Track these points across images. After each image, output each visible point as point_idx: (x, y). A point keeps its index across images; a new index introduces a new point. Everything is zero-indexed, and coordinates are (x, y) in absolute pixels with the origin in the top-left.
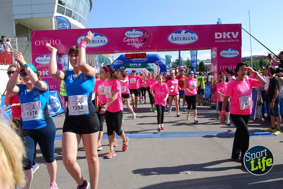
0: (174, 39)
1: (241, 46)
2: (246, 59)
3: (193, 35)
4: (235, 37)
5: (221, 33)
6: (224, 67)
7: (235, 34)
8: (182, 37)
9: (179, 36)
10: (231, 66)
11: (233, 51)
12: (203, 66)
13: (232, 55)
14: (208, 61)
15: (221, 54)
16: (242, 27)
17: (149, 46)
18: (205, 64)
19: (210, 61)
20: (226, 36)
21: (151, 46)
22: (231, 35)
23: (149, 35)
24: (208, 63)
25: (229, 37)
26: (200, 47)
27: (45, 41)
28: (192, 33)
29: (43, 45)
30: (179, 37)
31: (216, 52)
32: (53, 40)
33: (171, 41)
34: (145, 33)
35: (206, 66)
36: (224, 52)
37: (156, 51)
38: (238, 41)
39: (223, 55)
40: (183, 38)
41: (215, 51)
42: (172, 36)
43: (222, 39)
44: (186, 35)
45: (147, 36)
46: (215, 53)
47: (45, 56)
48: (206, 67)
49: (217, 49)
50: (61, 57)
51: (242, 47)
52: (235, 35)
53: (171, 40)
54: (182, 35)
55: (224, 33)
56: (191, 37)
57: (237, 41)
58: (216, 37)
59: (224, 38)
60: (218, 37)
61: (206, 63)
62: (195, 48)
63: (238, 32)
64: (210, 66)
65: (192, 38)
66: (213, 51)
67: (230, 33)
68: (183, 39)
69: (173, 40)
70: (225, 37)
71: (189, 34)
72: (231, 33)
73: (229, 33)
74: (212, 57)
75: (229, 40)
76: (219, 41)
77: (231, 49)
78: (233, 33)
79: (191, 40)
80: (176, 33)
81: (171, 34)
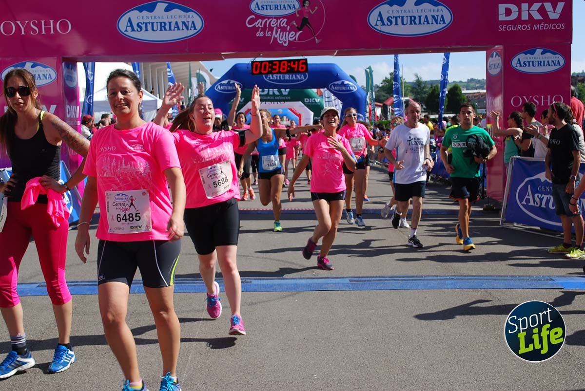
0: (386, 22)
2: (579, 79)
3: (438, 10)
4: (554, 16)
5: (514, 4)
6: (523, 99)
7: (554, 7)
8: (407, 17)
9: (400, 12)
10: (542, 97)
11: (548, 55)
12: (458, 98)
13: (544, 65)
14: (472, 85)
15: (514, 62)
17: (316, 40)
18: (463, 92)
19: (478, 85)
21: (321, 40)
22: (542, 11)
23: (316, 8)
25: (537, 16)
26: (457, 44)
27: (29, 23)
28: (435, 5)
29: (23, 33)
30: (399, 17)
31: (500, 58)
32: (52, 21)
33: (376, 27)
34: (304, 2)
35: (467, 97)
36: (522, 57)
37: (336, 53)
38: (562, 26)
39: (521, 66)
40: (411, 17)
41: (499, 56)
42: (380, 13)
43: (519, 20)
44: (419, 11)
45: (311, 11)
46: (497, 60)
47: (29, 64)
48: (466, 100)
49: (504, 48)
50: (71, 69)
51: (572, 45)
52: (554, 12)
53: (376, 25)
54: (407, 11)
55: (525, 6)
56: (433, 17)
57: (559, 26)
58: (502, 17)
59: (522, 19)
60: (506, 16)
61: (467, 90)
62: (444, 47)
63: (564, 3)
64: (477, 98)
65: (436, 17)
66: (492, 56)
67: (540, 4)
68: (411, 20)
69: (383, 24)
70: (525, 17)
71: (426, 6)
72: (543, 6)
73: (537, 6)
74: (489, 71)
75: (536, 26)
76: (509, 29)
77: (542, 50)
78: (548, 6)
79: (432, 23)
80: (391, 5)
81: (379, 8)
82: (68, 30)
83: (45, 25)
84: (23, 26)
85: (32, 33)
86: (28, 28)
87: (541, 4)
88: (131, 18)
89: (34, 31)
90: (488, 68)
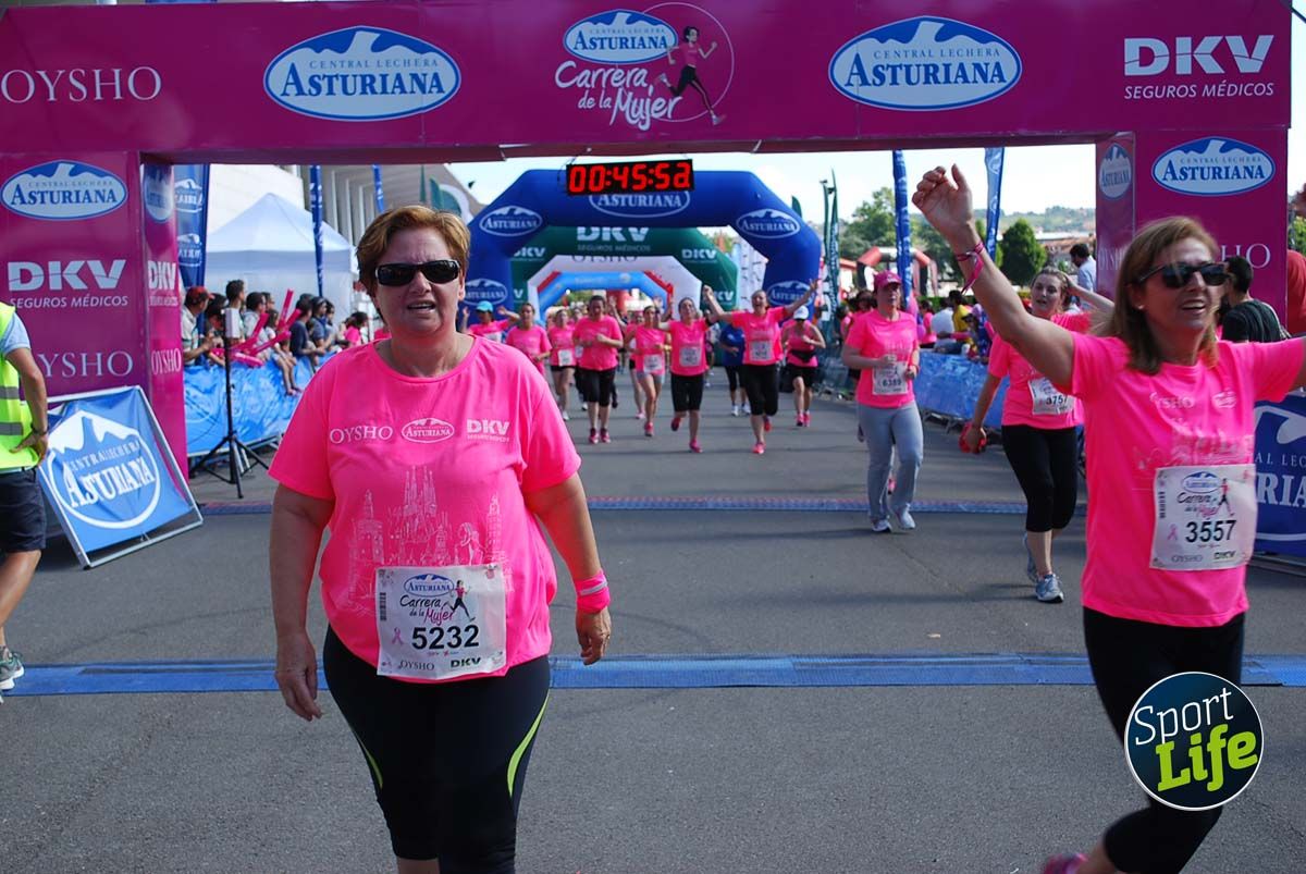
0: (870, 76)
1: (1290, 127)
3: (988, 53)
4: (1250, 65)
5: (1159, 38)
7: (1250, 48)
8: (918, 66)
9: (902, 54)
11: (1237, 153)
12: (1026, 249)
13: (1227, 177)
14: (1057, 220)
15: (1160, 170)
16: (1295, 6)
17: (714, 117)
19: (1069, 222)
20: (1195, 63)
21: (724, 117)
22: (1222, 54)
23: (714, 45)
24: (1058, 229)
25: (1211, 67)
27: (65, 76)
28: (983, 39)
29: (52, 98)
30: (900, 66)
31: (1127, 160)
32: (117, 72)
33: (848, 89)
34: (687, 32)
35: (1046, 247)
36: (1177, 157)
37: (755, 149)
38: (1268, 89)
39: (1174, 178)
40: (927, 67)
41: (1125, 156)
42: (858, 56)
43: (1169, 75)
44: (946, 52)
45: (701, 52)
46: (1122, 165)
47: (64, 168)
48: (1044, 255)
49: (1138, 138)
50: (160, 179)
51: (1290, 131)
52: (1250, 57)
53: (849, 84)
54: (919, 53)
55: (1184, 44)
56: (977, 66)
57: (1260, 89)
58: (1132, 69)
59: (1178, 72)
60: (1141, 65)
61: (1046, 231)
62: (1000, 135)
63: (1272, 37)
65: (984, 67)
66: (1110, 156)
67: (1218, 39)
68: (927, 74)
69: (865, 82)
71: (962, 42)
72: (1223, 44)
73: (1210, 43)
74: (1104, 189)
75: (1210, 88)
76: (1148, 94)
77: (1223, 143)
78: (1236, 44)
79: (975, 82)
80: (882, 40)
81: (855, 45)
82: (153, 91)
83: (101, 81)
84: (52, 84)
85: (71, 98)
86: (63, 87)
87: (1220, 38)
88: (297, 66)
89: (78, 93)
90: (1101, 183)
